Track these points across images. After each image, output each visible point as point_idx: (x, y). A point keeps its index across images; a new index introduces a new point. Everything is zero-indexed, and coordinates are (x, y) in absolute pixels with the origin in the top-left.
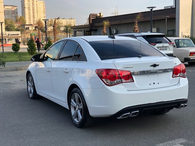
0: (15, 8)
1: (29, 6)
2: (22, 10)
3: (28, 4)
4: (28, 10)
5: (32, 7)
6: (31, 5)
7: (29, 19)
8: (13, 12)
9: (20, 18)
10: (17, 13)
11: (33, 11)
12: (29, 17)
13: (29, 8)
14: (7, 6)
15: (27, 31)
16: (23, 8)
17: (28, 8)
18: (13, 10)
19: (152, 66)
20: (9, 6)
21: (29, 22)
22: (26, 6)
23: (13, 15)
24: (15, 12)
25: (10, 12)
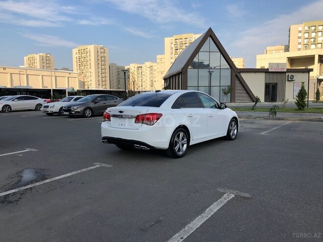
19: (119, 112)
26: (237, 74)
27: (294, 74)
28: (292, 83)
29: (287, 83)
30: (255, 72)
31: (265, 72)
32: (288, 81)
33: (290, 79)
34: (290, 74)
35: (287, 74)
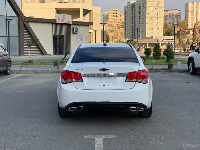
0: (179, 12)
1: (192, 10)
2: (185, 14)
3: (192, 7)
4: (192, 14)
5: (196, 11)
6: (195, 8)
7: (192, 23)
8: (176, 17)
9: (182, 22)
10: (180, 17)
11: (197, 14)
12: (192, 21)
13: (193, 12)
14: (171, 10)
15: (187, 35)
16: (187, 11)
17: (191, 11)
18: (176, 14)
19: (101, 70)
20: (172, 10)
21: (192, 26)
22: (190, 9)
23: (176, 19)
24: (178, 16)
25: (173, 16)
26: (25, 23)
27: (78, 27)
28: (76, 36)
29: (72, 35)
30: (43, 23)
31: (53, 23)
32: (73, 33)
33: (75, 32)
34: (75, 27)
35: (72, 26)
